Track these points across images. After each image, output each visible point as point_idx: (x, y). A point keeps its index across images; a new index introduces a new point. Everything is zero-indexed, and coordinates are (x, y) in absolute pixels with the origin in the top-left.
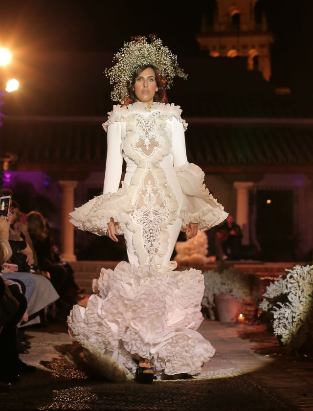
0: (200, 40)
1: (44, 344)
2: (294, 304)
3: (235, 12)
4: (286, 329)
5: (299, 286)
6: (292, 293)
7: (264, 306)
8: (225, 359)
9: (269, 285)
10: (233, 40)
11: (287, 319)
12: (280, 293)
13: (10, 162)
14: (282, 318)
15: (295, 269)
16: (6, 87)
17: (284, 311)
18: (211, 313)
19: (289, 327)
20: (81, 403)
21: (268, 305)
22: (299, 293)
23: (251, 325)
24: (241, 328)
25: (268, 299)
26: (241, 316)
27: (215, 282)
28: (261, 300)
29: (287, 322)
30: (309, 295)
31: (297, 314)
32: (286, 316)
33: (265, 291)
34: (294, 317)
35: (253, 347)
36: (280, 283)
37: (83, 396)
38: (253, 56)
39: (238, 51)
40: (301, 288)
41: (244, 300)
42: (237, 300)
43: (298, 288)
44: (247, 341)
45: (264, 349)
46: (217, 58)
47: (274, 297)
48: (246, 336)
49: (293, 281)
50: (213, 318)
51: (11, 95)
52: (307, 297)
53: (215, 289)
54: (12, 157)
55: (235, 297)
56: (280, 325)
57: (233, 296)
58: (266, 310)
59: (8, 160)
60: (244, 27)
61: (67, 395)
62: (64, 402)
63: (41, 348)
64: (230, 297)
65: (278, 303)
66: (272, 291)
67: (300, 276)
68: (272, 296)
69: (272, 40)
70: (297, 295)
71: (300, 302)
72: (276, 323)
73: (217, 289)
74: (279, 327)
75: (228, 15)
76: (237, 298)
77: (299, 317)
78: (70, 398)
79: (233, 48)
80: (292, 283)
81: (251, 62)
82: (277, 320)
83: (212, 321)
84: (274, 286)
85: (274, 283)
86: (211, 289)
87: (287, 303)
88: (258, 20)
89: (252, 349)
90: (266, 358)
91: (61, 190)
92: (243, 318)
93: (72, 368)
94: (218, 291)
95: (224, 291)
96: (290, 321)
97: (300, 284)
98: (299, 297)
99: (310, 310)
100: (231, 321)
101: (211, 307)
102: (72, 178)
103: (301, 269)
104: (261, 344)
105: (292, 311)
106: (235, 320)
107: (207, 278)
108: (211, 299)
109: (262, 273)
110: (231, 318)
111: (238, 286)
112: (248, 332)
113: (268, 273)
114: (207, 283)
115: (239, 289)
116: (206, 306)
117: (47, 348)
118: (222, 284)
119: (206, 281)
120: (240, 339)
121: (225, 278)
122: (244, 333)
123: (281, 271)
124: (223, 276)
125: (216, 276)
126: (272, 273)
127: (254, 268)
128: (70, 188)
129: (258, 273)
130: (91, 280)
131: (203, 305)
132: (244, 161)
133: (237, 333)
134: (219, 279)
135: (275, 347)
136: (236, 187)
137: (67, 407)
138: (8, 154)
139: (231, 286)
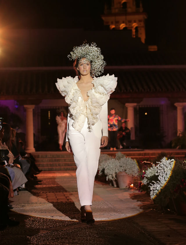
0: (103, 18)
1: (20, 206)
2: (162, 182)
3: (124, 1)
6: (161, 176)
7: (145, 182)
8: (123, 213)
9: (147, 170)
10: (123, 18)
11: (158, 191)
12: (154, 174)
14: (155, 190)
15: (162, 162)
17: (156, 186)
18: (114, 183)
21: (147, 181)
22: (165, 175)
23: (137, 190)
24: (132, 192)
25: (146, 178)
26: (132, 185)
27: (116, 165)
28: (142, 178)
32: (157, 189)
33: (145, 173)
36: (153, 169)
37: (44, 240)
38: (135, 27)
39: (126, 24)
40: (166, 172)
41: (133, 175)
42: (129, 175)
43: (164, 173)
44: (136, 200)
45: (146, 205)
46: (114, 28)
47: (150, 177)
48: (134, 197)
50: (115, 186)
52: (169, 178)
55: (128, 174)
56: (154, 194)
57: (126, 173)
58: (146, 184)
60: (129, 10)
61: (35, 239)
63: (18, 209)
64: (125, 174)
65: (153, 181)
66: (150, 172)
67: (165, 166)
68: (149, 176)
69: (146, 17)
70: (163, 176)
71: (165, 181)
72: (152, 193)
73: (117, 169)
74: (153, 195)
75: (120, 3)
76: (129, 174)
78: (37, 242)
79: (123, 22)
80: (160, 170)
81: (134, 31)
82: (152, 191)
84: (150, 170)
85: (150, 169)
86: (114, 169)
87: (158, 182)
88: (138, 6)
89: (138, 206)
91: (25, 110)
92: (134, 186)
93: (37, 221)
94: (118, 170)
95: (122, 171)
97: (165, 170)
98: (165, 178)
100: (126, 188)
101: (114, 180)
102: (32, 104)
103: (165, 162)
104: (143, 203)
105: (161, 186)
106: (128, 187)
107: (111, 163)
108: (114, 176)
109: (143, 157)
110: (126, 186)
111: (129, 168)
112: (136, 195)
113: (146, 156)
114: (112, 166)
115: (130, 169)
116: (111, 180)
117: (21, 208)
118: (120, 167)
119: (111, 165)
120: (131, 199)
121: (122, 163)
122: (133, 195)
123: (154, 155)
124: (120, 162)
125: (117, 162)
126: (148, 156)
127: (138, 154)
128: (30, 109)
129: (141, 157)
130: (44, 163)
131: (110, 179)
132: (131, 91)
133: (129, 196)
134: (119, 163)
135: (151, 204)
136: (127, 106)
139: (125, 167)
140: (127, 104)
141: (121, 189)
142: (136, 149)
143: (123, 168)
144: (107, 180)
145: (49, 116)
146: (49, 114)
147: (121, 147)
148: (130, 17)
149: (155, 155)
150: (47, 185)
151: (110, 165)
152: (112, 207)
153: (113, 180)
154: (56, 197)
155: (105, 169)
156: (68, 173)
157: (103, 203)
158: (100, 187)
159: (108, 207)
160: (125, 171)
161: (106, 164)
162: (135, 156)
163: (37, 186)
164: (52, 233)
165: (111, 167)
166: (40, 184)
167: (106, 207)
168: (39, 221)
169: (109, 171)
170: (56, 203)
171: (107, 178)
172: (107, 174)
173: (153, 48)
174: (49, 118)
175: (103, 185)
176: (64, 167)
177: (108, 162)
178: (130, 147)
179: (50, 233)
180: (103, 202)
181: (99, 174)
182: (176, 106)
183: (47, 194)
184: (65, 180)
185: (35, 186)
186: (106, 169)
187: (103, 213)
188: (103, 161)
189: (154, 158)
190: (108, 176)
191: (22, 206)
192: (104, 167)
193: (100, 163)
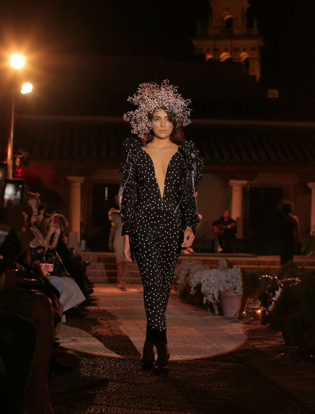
0: (195, 43)
3: (228, 17)
13: (21, 159)
16: (21, 89)
18: (216, 307)
20: (119, 406)
27: (220, 279)
28: (268, 302)
33: (273, 295)
37: (119, 399)
38: (244, 58)
39: (231, 54)
42: (240, 297)
45: (271, 347)
46: (210, 59)
48: (252, 333)
50: (217, 313)
51: (25, 96)
53: (220, 286)
54: (24, 154)
55: (239, 294)
57: (236, 293)
59: (20, 156)
60: (236, 31)
61: (102, 397)
62: (102, 405)
63: (67, 344)
64: (234, 294)
69: (262, 44)
73: (222, 286)
75: (222, 19)
79: (226, 51)
83: (216, 315)
86: (217, 286)
88: (250, 25)
91: (69, 185)
93: (100, 367)
94: (223, 288)
95: (229, 288)
100: (235, 317)
101: (216, 303)
102: (80, 175)
104: (267, 342)
106: (238, 315)
107: (212, 276)
108: (216, 296)
109: (257, 267)
110: (234, 314)
111: (241, 284)
112: (253, 328)
113: (262, 266)
114: (213, 281)
116: (211, 302)
117: (72, 344)
118: (227, 282)
119: (212, 279)
120: (247, 336)
121: (230, 276)
122: (249, 329)
123: (272, 265)
124: (227, 274)
125: (221, 275)
126: (266, 266)
127: (248, 261)
128: (77, 184)
129: (252, 266)
130: (97, 271)
131: (209, 301)
132: (239, 160)
133: (242, 330)
134: (224, 277)
135: (281, 346)
136: (231, 185)
137: (107, 411)
138: (20, 151)
139: (235, 284)
140: (231, 182)
141: (227, 319)
142: (244, 254)
143: (231, 285)
144: (205, 302)
145: (106, 196)
146: (106, 192)
147: (220, 250)
148: (238, 43)
149: (275, 265)
150: (105, 306)
151: (210, 278)
152: (218, 347)
153: (214, 303)
154: (125, 328)
155: (201, 285)
156: (136, 287)
157: (202, 341)
158: (193, 314)
159: (211, 347)
161: (204, 276)
162: (243, 264)
163: (89, 308)
164: (129, 388)
165: (211, 282)
166: (95, 305)
167: (208, 347)
168: (104, 367)
169: (208, 288)
170: (126, 337)
171: (205, 298)
172: (205, 293)
173: (273, 93)
174: (106, 199)
175: (196, 310)
176: (129, 278)
177: (207, 274)
178: (234, 251)
179: (124, 387)
180: (202, 339)
181: (191, 293)
182: (311, 187)
183: (108, 321)
184: (133, 299)
185: (86, 308)
186: (203, 285)
188: (197, 271)
189: (273, 269)
190: (207, 296)
191: (73, 340)
192: (200, 283)
193: (191, 275)
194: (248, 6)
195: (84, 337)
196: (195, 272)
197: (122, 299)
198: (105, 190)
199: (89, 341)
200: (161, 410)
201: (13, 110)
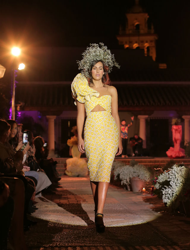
0: (119, 38)
1: (43, 207)
2: (173, 187)
3: (137, 23)
4: (169, 200)
5: (176, 177)
6: (172, 181)
7: (157, 186)
8: (137, 214)
9: (159, 176)
10: (136, 38)
11: (170, 195)
12: (165, 179)
13: (20, 106)
14: (167, 194)
15: (173, 169)
16: (18, 68)
17: (168, 190)
18: (128, 187)
19: (170, 198)
20: (66, 242)
21: (159, 186)
22: (176, 181)
23: (149, 194)
24: (144, 195)
25: (159, 183)
26: (144, 189)
27: (130, 171)
28: (155, 183)
29: (169, 196)
30: (181, 182)
31: (175, 192)
32: (169, 193)
33: (157, 179)
34: (173, 194)
35: (152, 207)
36: (165, 175)
37: (67, 238)
38: (146, 46)
39: (139, 44)
40: (177, 178)
41: (145, 180)
42: (142, 181)
43: (175, 178)
44: (148, 203)
45: (157, 208)
46: (127, 48)
47: (162, 182)
48: (147, 200)
49: (172, 175)
50: (129, 190)
51: (21, 71)
52: (180, 183)
53: (130, 175)
54: (22, 104)
55: (141, 179)
57: (139, 178)
58: (158, 188)
59: (20, 105)
60: (142, 31)
61: (58, 237)
62: (57, 241)
63: (42, 209)
64: (138, 179)
65: (165, 186)
66: (162, 178)
67: (176, 172)
68: (161, 181)
69: (156, 38)
70: (175, 182)
71: (176, 186)
72: (164, 196)
73: (131, 175)
74: (165, 198)
75: (133, 25)
76: (142, 180)
77: (176, 193)
78: (60, 239)
79: (136, 42)
80: (172, 176)
81: (146, 50)
82: (164, 195)
83: (129, 191)
84: (162, 176)
85: (162, 175)
86: (128, 175)
87: (170, 186)
88: (149, 28)
89: (151, 208)
90: (158, 214)
91: (47, 120)
92: (145, 190)
95: (135, 176)
96: (171, 195)
97: (176, 176)
98: (176, 183)
99: (181, 190)
101: (128, 184)
102: (54, 115)
103: (177, 168)
104: (155, 205)
105: (172, 190)
106: (140, 191)
107: (126, 169)
108: (128, 180)
109: (153, 164)
111: (142, 173)
112: (148, 198)
113: (156, 164)
114: (126, 172)
115: (142, 175)
116: (125, 184)
117: (45, 209)
118: (134, 173)
120: (144, 202)
122: (146, 198)
124: (134, 168)
126: (158, 164)
127: (149, 161)
128: (52, 119)
129: (151, 164)
131: (124, 183)
132: (143, 104)
133: (142, 199)
134: (132, 169)
135: (163, 207)
136: (139, 118)
137: (60, 245)
138: (19, 102)
139: (139, 173)
140: (139, 116)
141: (135, 193)
142: (147, 157)
143: (136, 174)
144: (122, 184)
145: (69, 126)
146: (69, 124)
147: (134, 155)
148: (142, 38)
149: (164, 163)
150: (67, 188)
152: (127, 208)
154: (76, 199)
155: (120, 175)
157: (119, 205)
158: (115, 191)
159: (123, 209)
160: (138, 176)
161: (121, 170)
162: (146, 163)
163: (58, 189)
164: (74, 232)
167: (121, 209)
169: (124, 176)
170: (76, 204)
171: (122, 182)
172: (122, 179)
173: (163, 66)
175: (118, 189)
177: (123, 168)
178: (142, 155)
179: (72, 231)
180: (119, 204)
181: (114, 179)
182: (184, 118)
184: (83, 184)
186: (121, 174)
187: (119, 214)
188: (118, 167)
189: (163, 165)
190: (123, 181)
191: (46, 207)
192: (119, 173)
193: (115, 169)
194: (148, 17)
195: (52, 205)
196: (117, 167)
197: (77, 184)
198: (68, 123)
199: (55, 207)
200: (90, 243)
201: (14, 79)
